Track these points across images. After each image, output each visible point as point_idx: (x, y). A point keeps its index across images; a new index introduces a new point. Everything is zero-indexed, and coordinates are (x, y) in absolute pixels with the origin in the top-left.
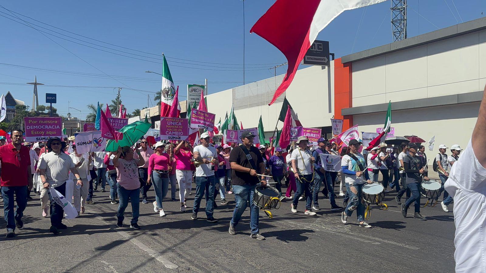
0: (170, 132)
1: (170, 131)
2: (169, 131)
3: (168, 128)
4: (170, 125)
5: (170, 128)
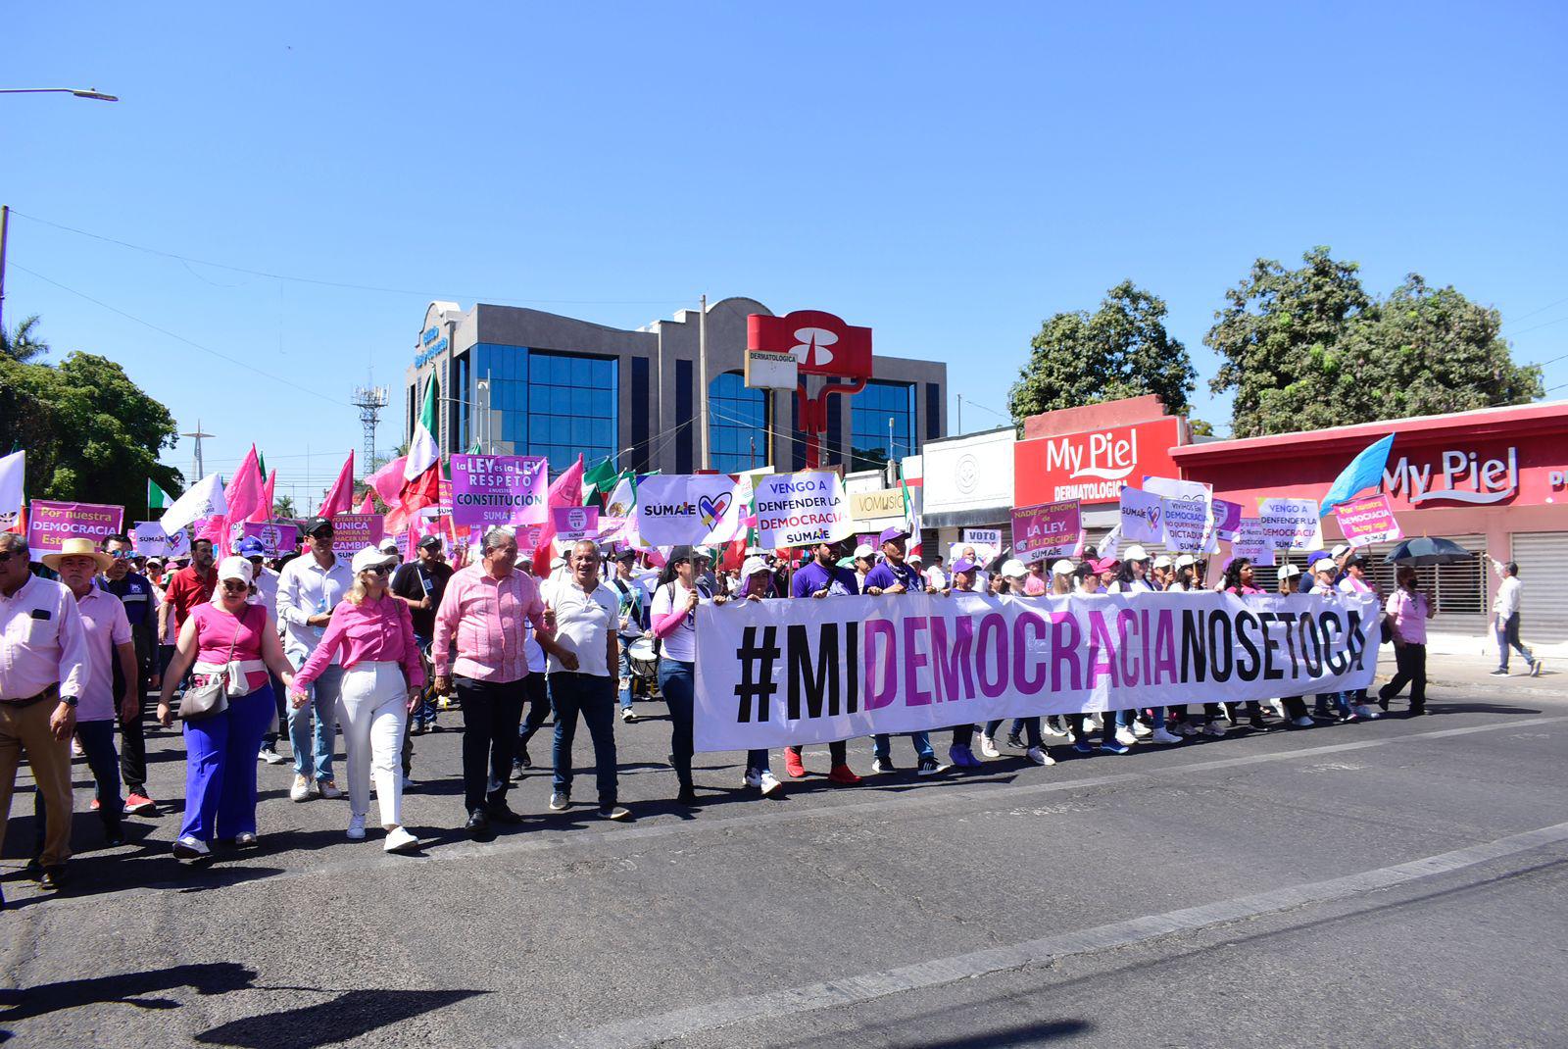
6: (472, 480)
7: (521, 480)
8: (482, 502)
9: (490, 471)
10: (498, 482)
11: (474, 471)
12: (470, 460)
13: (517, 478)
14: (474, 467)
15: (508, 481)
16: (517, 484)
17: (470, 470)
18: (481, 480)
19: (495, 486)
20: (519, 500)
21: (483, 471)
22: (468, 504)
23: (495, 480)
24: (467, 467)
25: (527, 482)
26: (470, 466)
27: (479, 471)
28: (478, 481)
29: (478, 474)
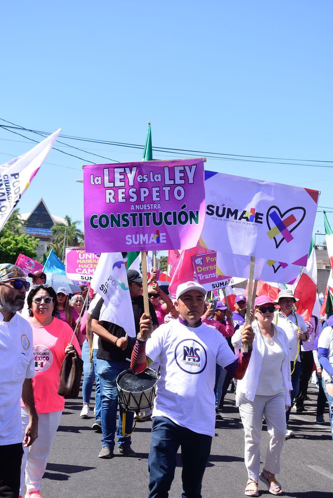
0: (85, 270)
1: (85, 268)
2: (82, 269)
3: (81, 264)
4: (85, 259)
5: (83, 264)
6: (109, 197)
7: (171, 193)
8: (122, 222)
9: (131, 183)
10: (143, 196)
11: (111, 185)
12: (106, 171)
13: (167, 189)
14: (112, 180)
15: (155, 194)
16: (167, 198)
17: (107, 184)
18: (121, 196)
19: (139, 202)
20: (170, 218)
21: (122, 184)
22: (106, 225)
23: (138, 193)
24: (103, 180)
25: (179, 193)
26: (106, 178)
27: (118, 184)
28: (116, 197)
29: (116, 189)
